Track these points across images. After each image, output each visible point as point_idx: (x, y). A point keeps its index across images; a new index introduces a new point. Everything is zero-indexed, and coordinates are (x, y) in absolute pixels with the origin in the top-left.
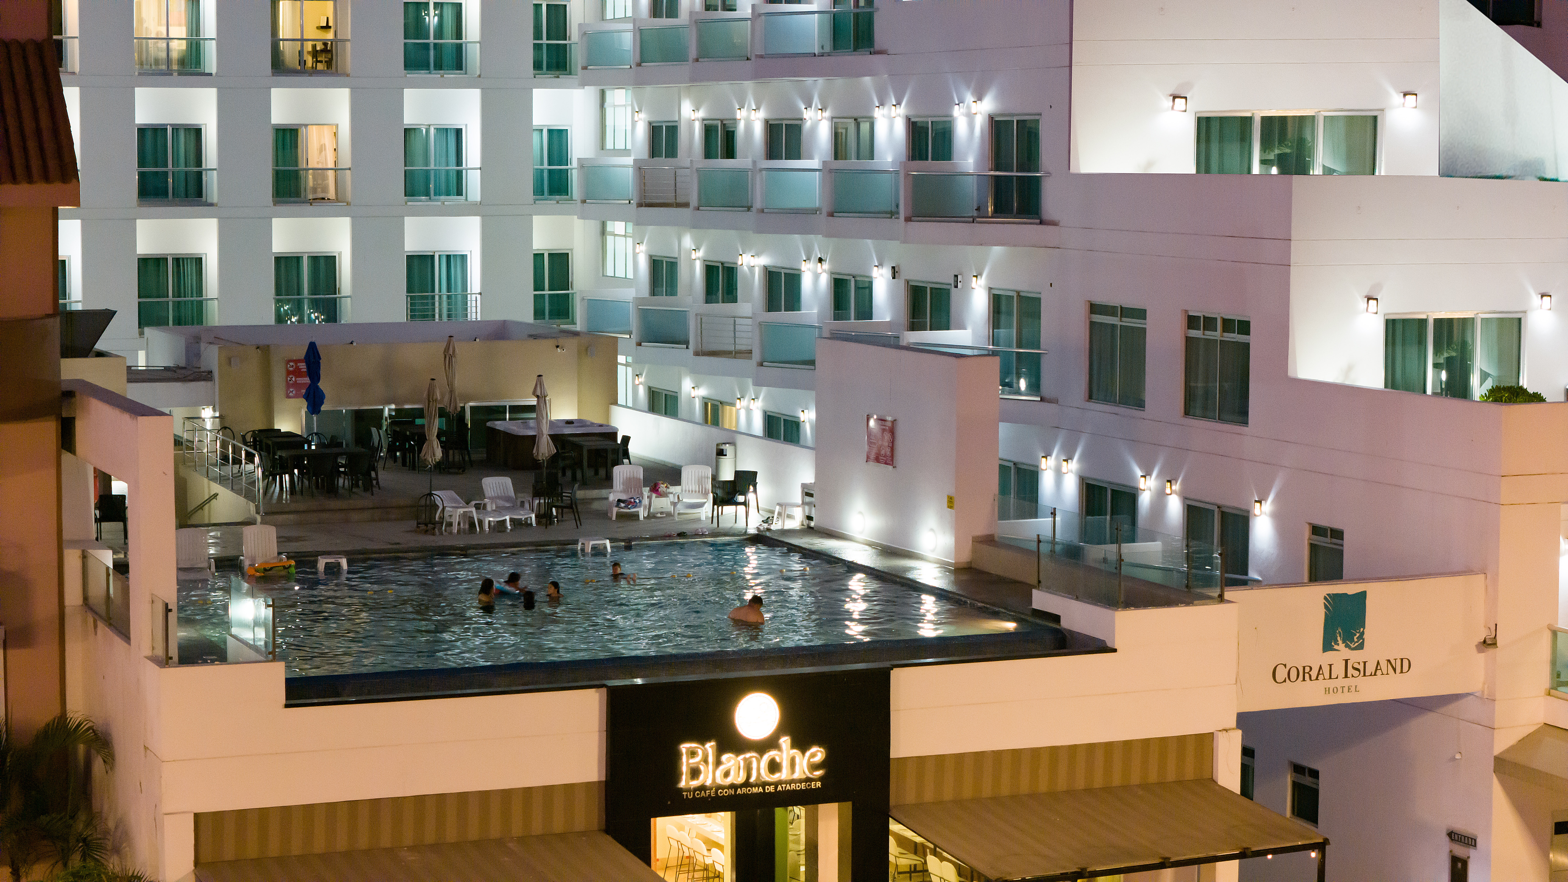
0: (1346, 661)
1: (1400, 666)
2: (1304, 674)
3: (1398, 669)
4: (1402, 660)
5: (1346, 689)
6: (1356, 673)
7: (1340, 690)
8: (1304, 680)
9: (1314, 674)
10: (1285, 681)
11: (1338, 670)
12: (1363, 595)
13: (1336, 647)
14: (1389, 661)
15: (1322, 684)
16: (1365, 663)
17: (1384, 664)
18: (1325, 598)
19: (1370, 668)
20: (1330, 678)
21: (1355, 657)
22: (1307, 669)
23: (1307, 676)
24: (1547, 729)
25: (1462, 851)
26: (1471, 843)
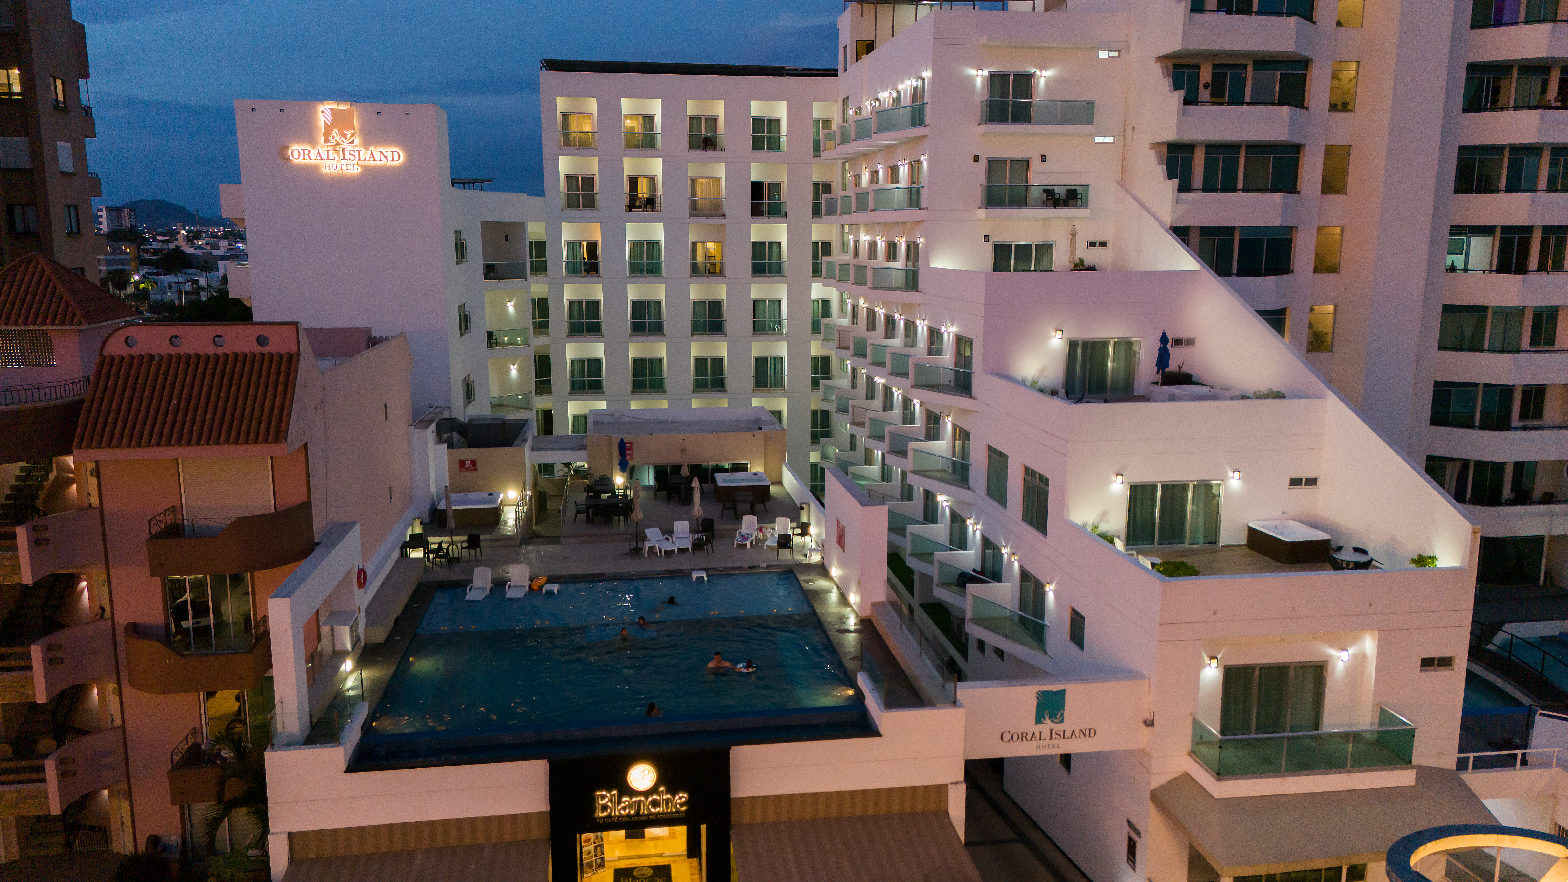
0: (1051, 730)
1: (1089, 733)
2: (1023, 737)
3: (1087, 735)
4: (1090, 730)
5: (1051, 746)
6: (1058, 737)
7: (1047, 747)
8: (1022, 740)
9: (1029, 737)
10: (1009, 741)
11: (1046, 734)
12: (1063, 692)
13: (1044, 722)
14: (1081, 730)
15: (1034, 743)
16: (1064, 731)
17: (1077, 732)
18: (1037, 693)
19: (1068, 734)
20: (1040, 739)
21: (1057, 727)
22: (1024, 735)
23: (1024, 738)
24: (1186, 777)
25: (1134, 836)
26: (1138, 834)
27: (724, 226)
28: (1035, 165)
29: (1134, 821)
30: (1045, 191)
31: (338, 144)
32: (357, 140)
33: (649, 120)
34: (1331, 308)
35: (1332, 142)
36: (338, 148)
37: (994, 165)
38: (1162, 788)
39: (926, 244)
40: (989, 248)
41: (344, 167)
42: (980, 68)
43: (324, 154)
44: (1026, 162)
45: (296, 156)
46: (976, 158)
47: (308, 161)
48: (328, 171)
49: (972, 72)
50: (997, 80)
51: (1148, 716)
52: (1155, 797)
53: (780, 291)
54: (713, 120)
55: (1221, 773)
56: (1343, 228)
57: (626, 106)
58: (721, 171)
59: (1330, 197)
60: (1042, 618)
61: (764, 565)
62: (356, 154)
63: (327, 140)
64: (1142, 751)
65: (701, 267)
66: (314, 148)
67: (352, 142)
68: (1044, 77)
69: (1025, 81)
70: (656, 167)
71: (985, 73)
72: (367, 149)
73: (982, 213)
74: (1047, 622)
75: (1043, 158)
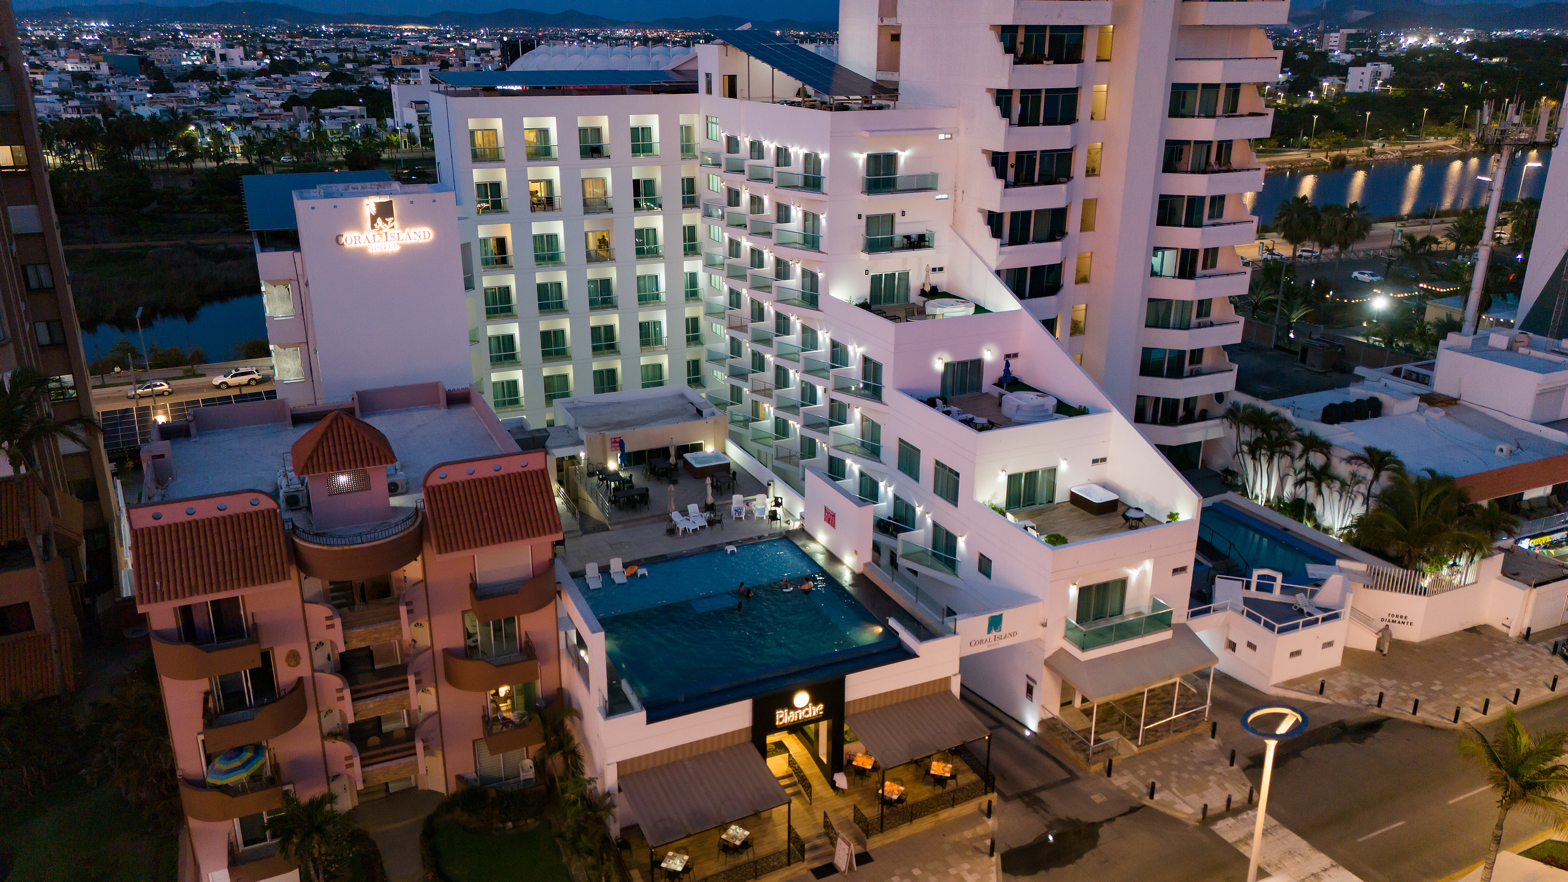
0: (995, 636)
1: (1014, 634)
2: (981, 642)
3: (1013, 636)
5: (995, 645)
6: (998, 639)
7: (993, 645)
8: (981, 644)
9: (984, 642)
10: (975, 645)
11: (992, 639)
12: (1001, 615)
13: (992, 632)
14: (1010, 634)
15: (987, 644)
16: (1002, 636)
17: (1008, 635)
18: (989, 618)
20: (990, 642)
22: (982, 640)
24: (1062, 649)
25: (1031, 683)
26: (1035, 682)
27: (611, 220)
28: (898, 219)
29: (1031, 675)
30: (905, 237)
31: (381, 229)
32: (396, 224)
33: (544, 133)
34: (1084, 306)
35: (1086, 198)
36: (381, 232)
37: (871, 220)
38: (1050, 657)
39: (827, 279)
40: (868, 279)
41: (387, 247)
42: (861, 153)
43: (371, 239)
44: (892, 217)
45: (349, 241)
46: (860, 217)
47: (358, 245)
48: (374, 251)
49: (856, 155)
50: (873, 160)
51: (1044, 622)
52: (1047, 663)
53: (659, 269)
54: (598, 131)
55: (1084, 648)
56: (1092, 254)
57: (527, 122)
58: (607, 174)
59: (1084, 233)
60: (955, 556)
61: (766, 535)
62: (396, 236)
63: (373, 227)
64: (1039, 639)
65: (593, 254)
66: (362, 234)
67: (393, 227)
68: (903, 156)
69: (891, 159)
70: (554, 173)
71: (865, 156)
72: (404, 231)
73: (865, 256)
74: (958, 558)
75: (903, 214)
